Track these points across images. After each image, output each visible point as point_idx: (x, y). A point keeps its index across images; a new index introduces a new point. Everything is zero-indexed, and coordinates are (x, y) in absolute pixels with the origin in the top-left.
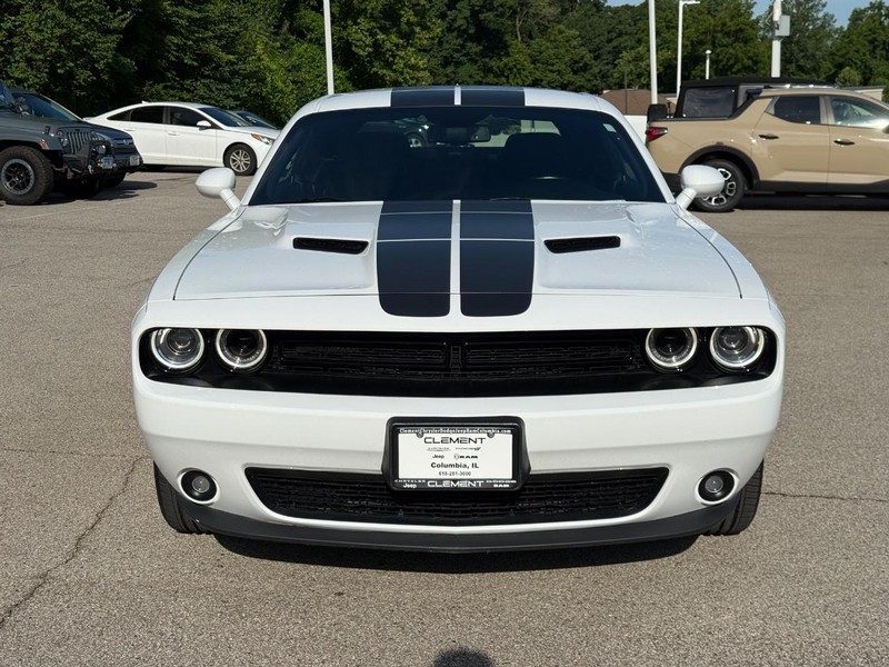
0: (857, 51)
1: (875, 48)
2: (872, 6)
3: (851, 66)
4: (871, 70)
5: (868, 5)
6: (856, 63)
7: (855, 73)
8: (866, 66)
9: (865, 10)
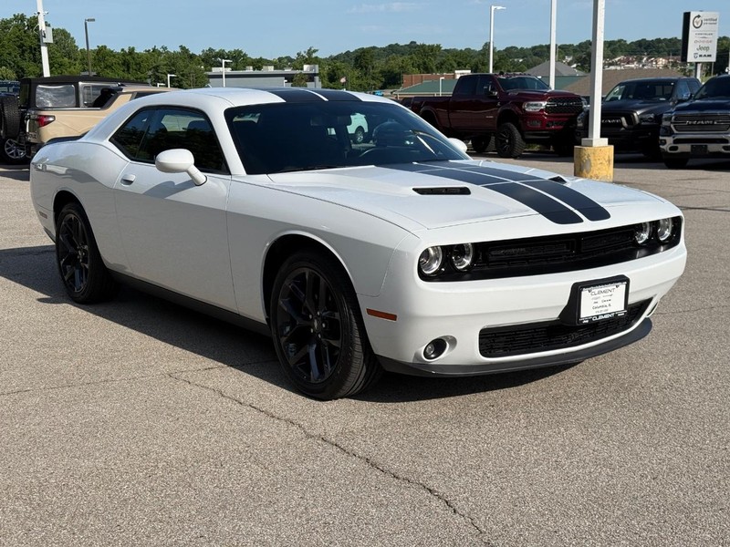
0: (10, 54)
1: (23, 51)
2: (16, 18)
3: (5, 66)
4: (23, 71)
5: (13, 17)
6: (10, 64)
7: (10, 71)
8: (18, 66)
9: (11, 21)
